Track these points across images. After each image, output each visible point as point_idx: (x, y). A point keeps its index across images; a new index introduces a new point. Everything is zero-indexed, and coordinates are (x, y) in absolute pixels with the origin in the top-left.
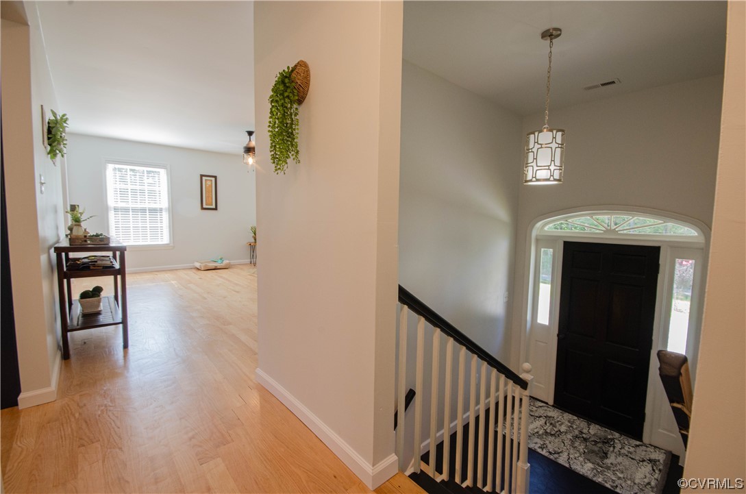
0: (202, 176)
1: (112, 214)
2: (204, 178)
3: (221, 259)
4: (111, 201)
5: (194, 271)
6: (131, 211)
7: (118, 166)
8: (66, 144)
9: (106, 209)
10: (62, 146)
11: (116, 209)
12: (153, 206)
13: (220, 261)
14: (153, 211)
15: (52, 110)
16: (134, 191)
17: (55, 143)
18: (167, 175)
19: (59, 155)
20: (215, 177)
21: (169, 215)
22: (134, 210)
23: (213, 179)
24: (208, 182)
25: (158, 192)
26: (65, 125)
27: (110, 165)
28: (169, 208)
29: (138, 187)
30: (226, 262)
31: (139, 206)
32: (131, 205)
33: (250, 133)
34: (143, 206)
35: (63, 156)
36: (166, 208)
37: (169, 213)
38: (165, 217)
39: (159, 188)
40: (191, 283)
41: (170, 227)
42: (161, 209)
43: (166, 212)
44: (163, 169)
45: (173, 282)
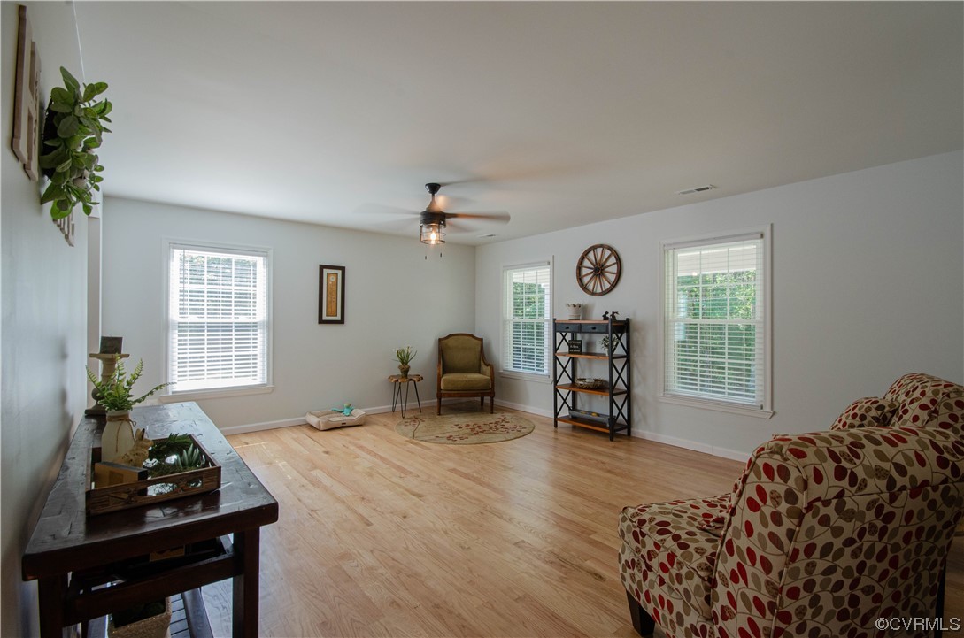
0: (322, 267)
1: (175, 338)
2: (326, 271)
3: (348, 407)
4: (175, 315)
5: (306, 430)
7: (188, 253)
8: (100, 179)
10: (87, 182)
11: (181, 327)
12: (243, 319)
13: (347, 412)
14: (242, 327)
15: (63, 70)
16: (213, 294)
17: (65, 166)
18: (268, 267)
19: (78, 208)
20: (343, 269)
21: (268, 335)
22: (213, 328)
23: (339, 272)
24: (332, 278)
25: (252, 296)
26: (103, 123)
27: (175, 250)
28: (268, 322)
29: (220, 288)
30: (359, 413)
31: (220, 320)
32: (206, 319)
33: (434, 188)
34: (226, 319)
35: (87, 210)
36: (264, 322)
37: (268, 331)
38: (261, 337)
39: (255, 289)
40: (315, 467)
41: (268, 355)
42: (255, 325)
43: (264, 329)
44: (262, 258)
45: (280, 465)
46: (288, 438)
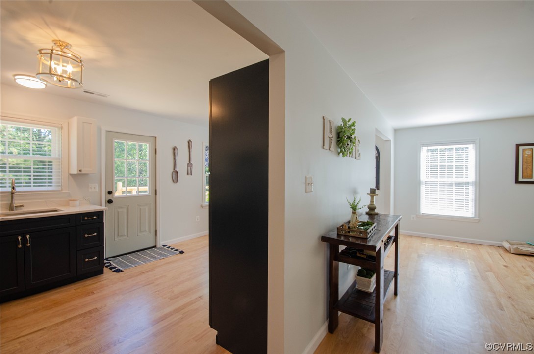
0: (518, 145)
2: (520, 148)
4: (423, 177)
6: (439, 185)
7: (429, 148)
9: (419, 183)
11: (427, 183)
12: (460, 180)
14: (460, 184)
15: (342, 118)
16: (442, 167)
18: (476, 150)
21: (476, 189)
22: (442, 184)
24: (527, 153)
25: (465, 167)
27: (424, 148)
28: (476, 182)
29: (446, 164)
31: (446, 180)
32: (439, 180)
34: (450, 180)
36: (473, 182)
37: (476, 187)
38: (471, 190)
39: (467, 163)
40: (491, 270)
41: (475, 201)
42: (468, 184)
43: (473, 186)
44: (472, 145)
45: (469, 262)
46: (485, 252)
